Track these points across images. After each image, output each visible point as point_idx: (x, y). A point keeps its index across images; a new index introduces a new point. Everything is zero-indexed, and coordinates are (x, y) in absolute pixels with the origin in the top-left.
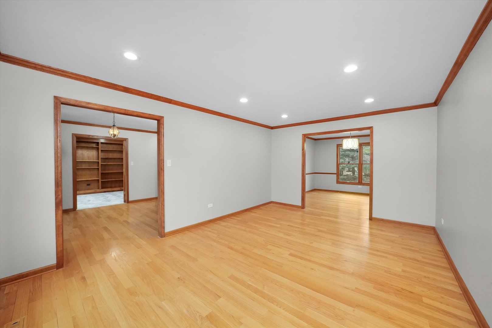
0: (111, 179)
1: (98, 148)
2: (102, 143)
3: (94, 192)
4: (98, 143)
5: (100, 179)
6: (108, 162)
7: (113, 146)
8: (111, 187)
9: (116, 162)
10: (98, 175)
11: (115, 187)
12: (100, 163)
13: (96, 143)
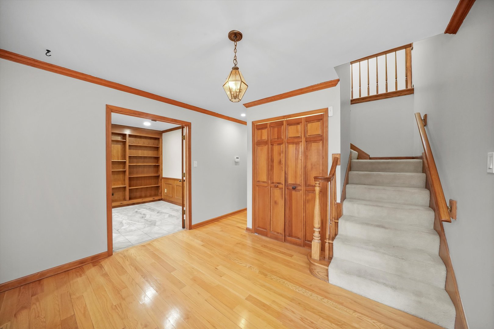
0: (141, 186)
1: (124, 143)
2: (130, 136)
3: (119, 205)
4: (124, 136)
5: (127, 185)
6: (137, 163)
7: (143, 140)
8: (141, 197)
9: (147, 163)
10: (124, 180)
11: (146, 197)
12: (128, 164)
13: (122, 136)
